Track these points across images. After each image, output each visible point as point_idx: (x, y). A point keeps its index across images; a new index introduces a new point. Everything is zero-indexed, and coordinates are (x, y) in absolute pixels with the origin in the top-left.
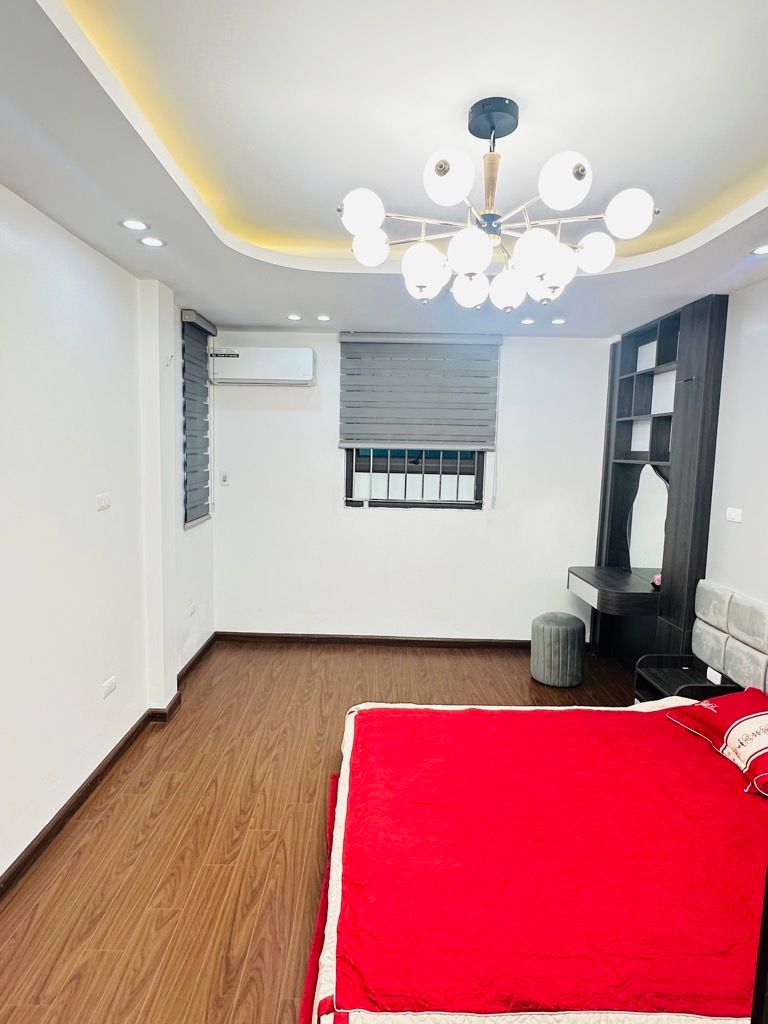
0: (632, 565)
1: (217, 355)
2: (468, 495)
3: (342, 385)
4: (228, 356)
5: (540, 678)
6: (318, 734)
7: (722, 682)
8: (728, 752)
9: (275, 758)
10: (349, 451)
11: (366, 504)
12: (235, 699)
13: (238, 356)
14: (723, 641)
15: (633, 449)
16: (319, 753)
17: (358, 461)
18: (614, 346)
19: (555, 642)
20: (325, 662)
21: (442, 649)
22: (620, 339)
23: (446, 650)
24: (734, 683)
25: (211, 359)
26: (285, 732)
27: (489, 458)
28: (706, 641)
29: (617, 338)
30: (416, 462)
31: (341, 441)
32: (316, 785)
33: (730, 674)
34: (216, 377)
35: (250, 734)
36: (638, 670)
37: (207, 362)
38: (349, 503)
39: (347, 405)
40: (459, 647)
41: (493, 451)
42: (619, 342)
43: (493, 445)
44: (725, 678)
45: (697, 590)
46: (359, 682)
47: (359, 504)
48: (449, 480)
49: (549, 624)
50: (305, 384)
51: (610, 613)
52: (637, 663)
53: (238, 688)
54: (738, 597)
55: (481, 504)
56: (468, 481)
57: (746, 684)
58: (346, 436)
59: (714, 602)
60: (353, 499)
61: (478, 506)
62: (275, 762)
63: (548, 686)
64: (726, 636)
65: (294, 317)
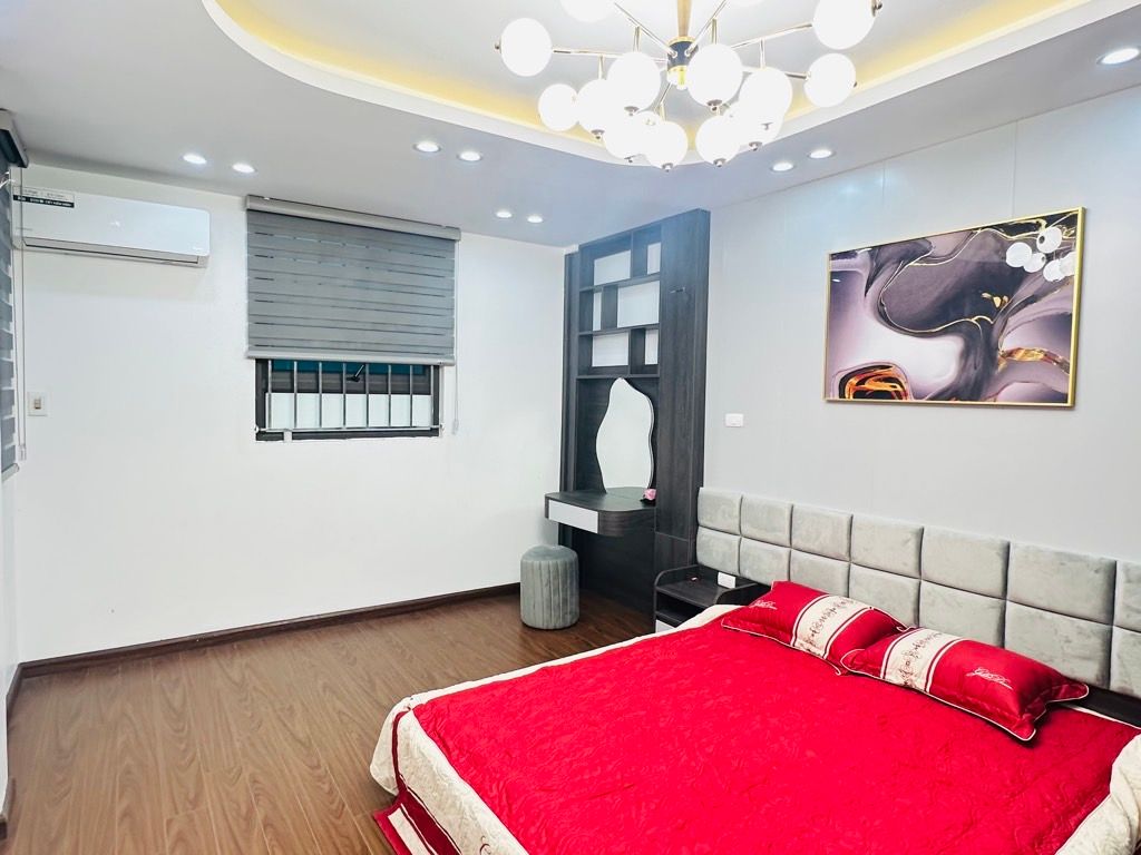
0: (606, 486)
1: (28, 199)
2: (423, 421)
3: (250, 269)
4: (53, 203)
5: (539, 624)
6: (312, 768)
7: (736, 585)
8: (800, 643)
9: (267, 824)
10: (261, 362)
11: (288, 436)
12: (128, 760)
13: (72, 205)
14: (736, 543)
15: (594, 365)
16: (331, 792)
17: (274, 376)
18: (569, 258)
19: (554, 578)
20: (247, 666)
21: (403, 616)
22: (577, 249)
23: (407, 615)
24: (754, 582)
25: (15, 203)
26: (255, 781)
27: (447, 375)
28: (714, 548)
29: (574, 248)
30: (355, 379)
31: (250, 349)
32: (360, 837)
33: (747, 574)
34: (25, 234)
35: (195, 803)
36: (658, 588)
37: (8, 205)
38: (260, 436)
39: (257, 297)
40: (422, 610)
41: (451, 365)
42: (576, 253)
43: (452, 358)
44: (740, 580)
45: (699, 498)
46: (320, 683)
47: (279, 436)
48: (400, 401)
49: (544, 559)
50: (193, 262)
51: (614, 535)
52: (656, 583)
53: (120, 740)
54: (750, 497)
55: (437, 429)
56: (423, 403)
57: (769, 579)
58: (255, 341)
59: (723, 507)
60: (267, 429)
61: (433, 432)
62: (269, 829)
63: (547, 630)
64: (737, 538)
65: (195, 159)
